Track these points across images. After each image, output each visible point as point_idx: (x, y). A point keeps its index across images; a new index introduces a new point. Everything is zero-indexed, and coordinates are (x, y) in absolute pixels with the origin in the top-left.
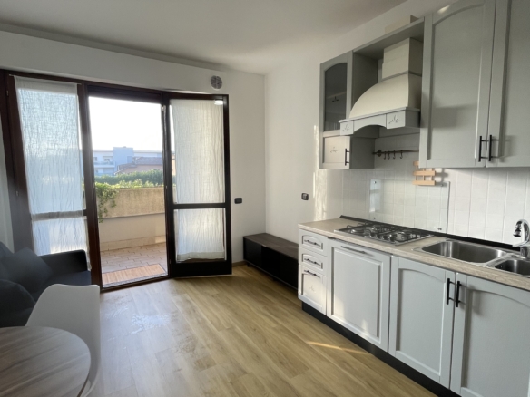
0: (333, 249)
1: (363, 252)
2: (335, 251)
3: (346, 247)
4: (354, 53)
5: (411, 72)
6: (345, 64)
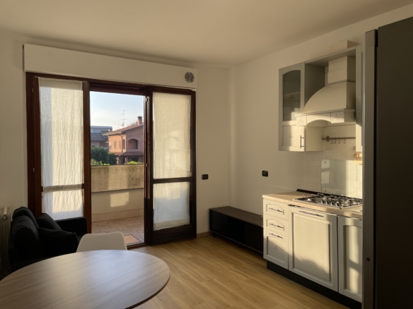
0: (293, 214)
1: (316, 215)
2: (295, 215)
3: (303, 212)
4: (306, 64)
5: (348, 81)
6: (299, 71)
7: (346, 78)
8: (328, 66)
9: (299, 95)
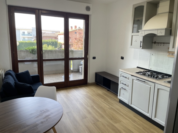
0: (133, 80)
1: (145, 82)
2: (134, 81)
3: (138, 80)
4: (147, 2)
5: (169, 12)
6: (143, 6)
7: (168, 11)
8: (159, 3)
9: (142, 19)
